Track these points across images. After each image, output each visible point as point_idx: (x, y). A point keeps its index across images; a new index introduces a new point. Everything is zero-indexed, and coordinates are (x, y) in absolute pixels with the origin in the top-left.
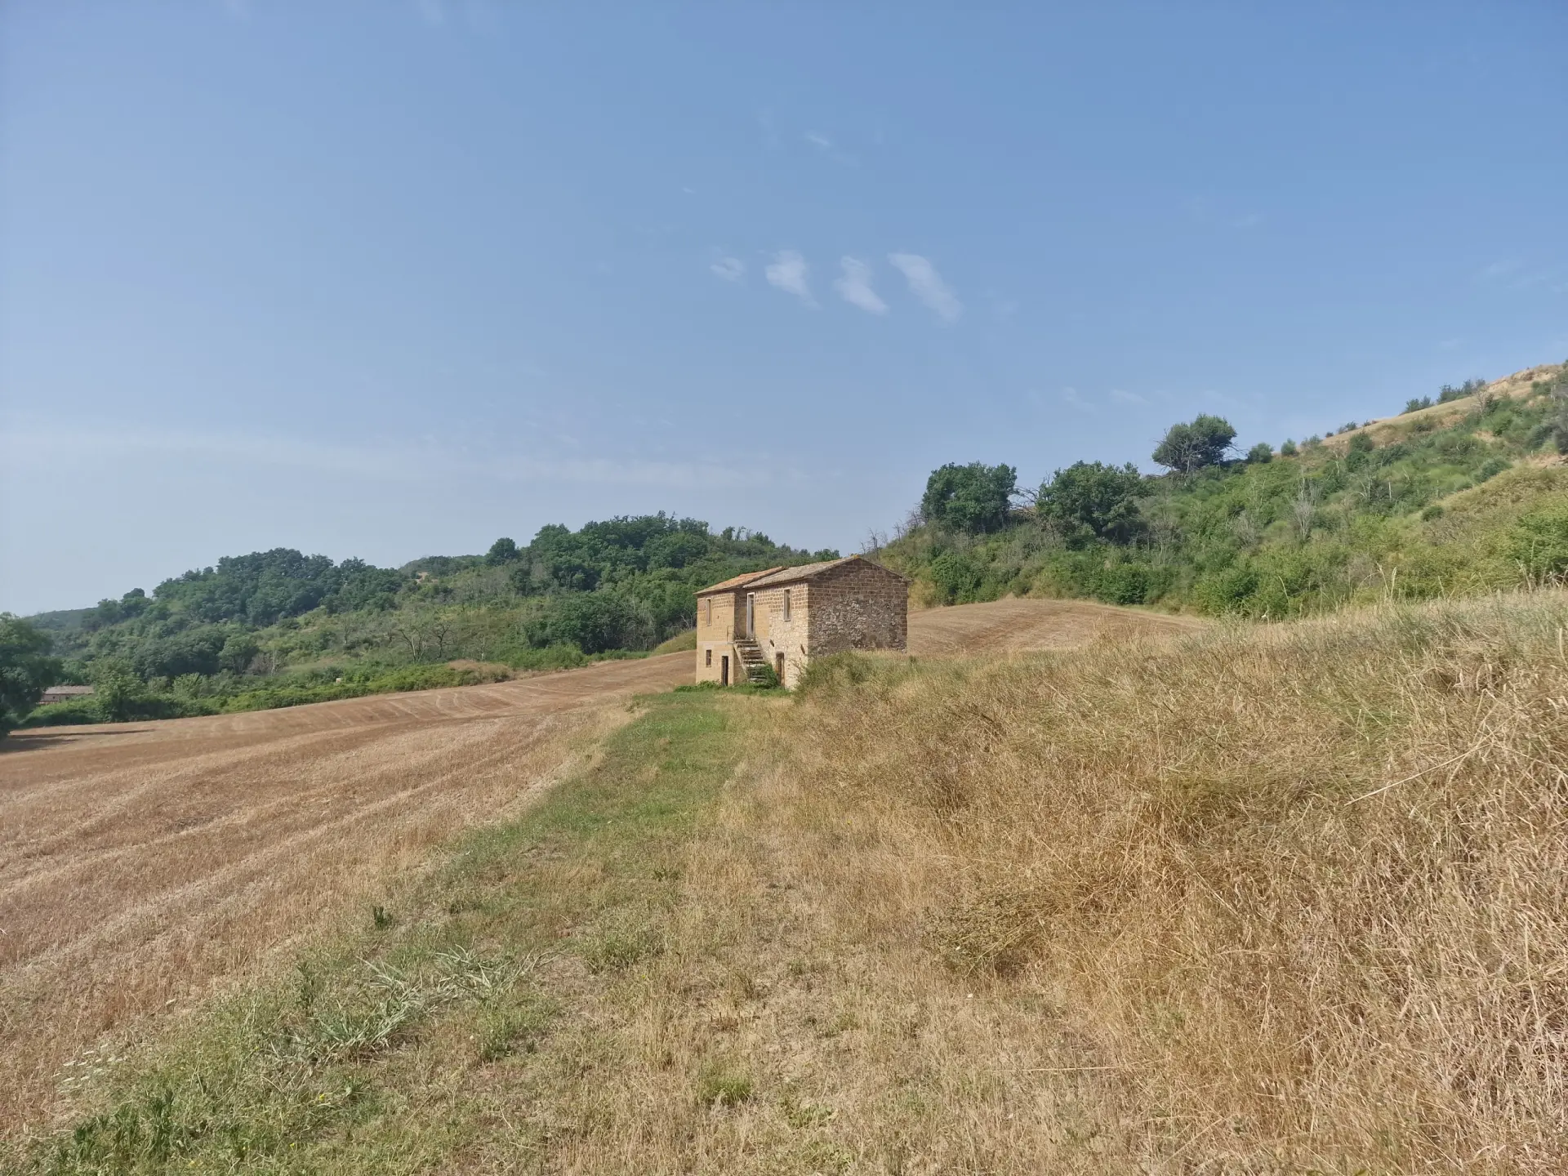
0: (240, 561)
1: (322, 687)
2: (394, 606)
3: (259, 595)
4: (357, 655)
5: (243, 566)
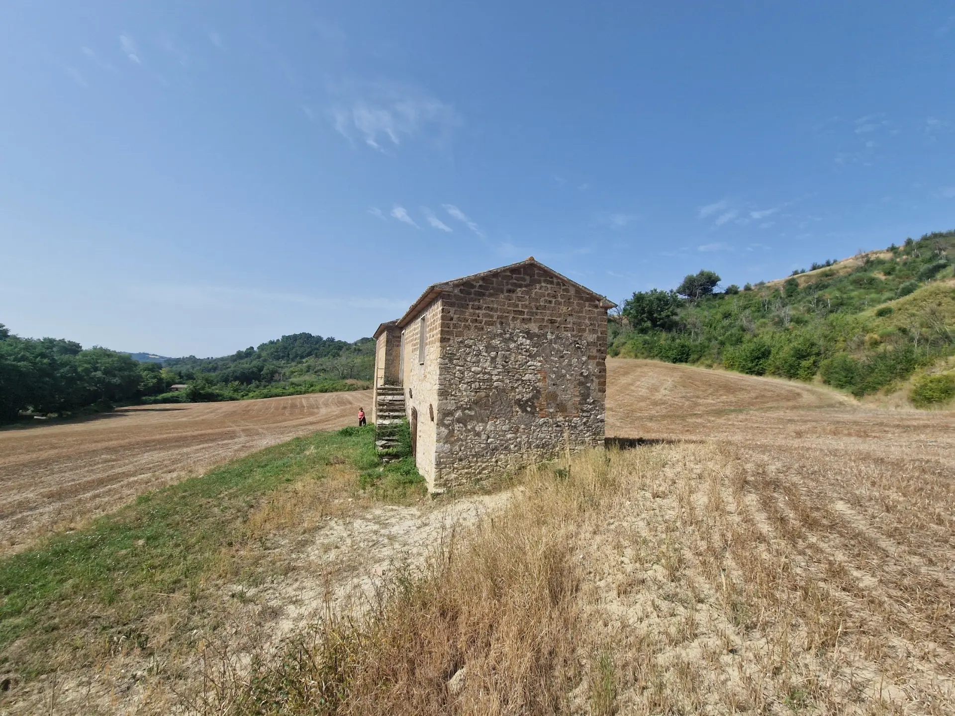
3: (294, 350)
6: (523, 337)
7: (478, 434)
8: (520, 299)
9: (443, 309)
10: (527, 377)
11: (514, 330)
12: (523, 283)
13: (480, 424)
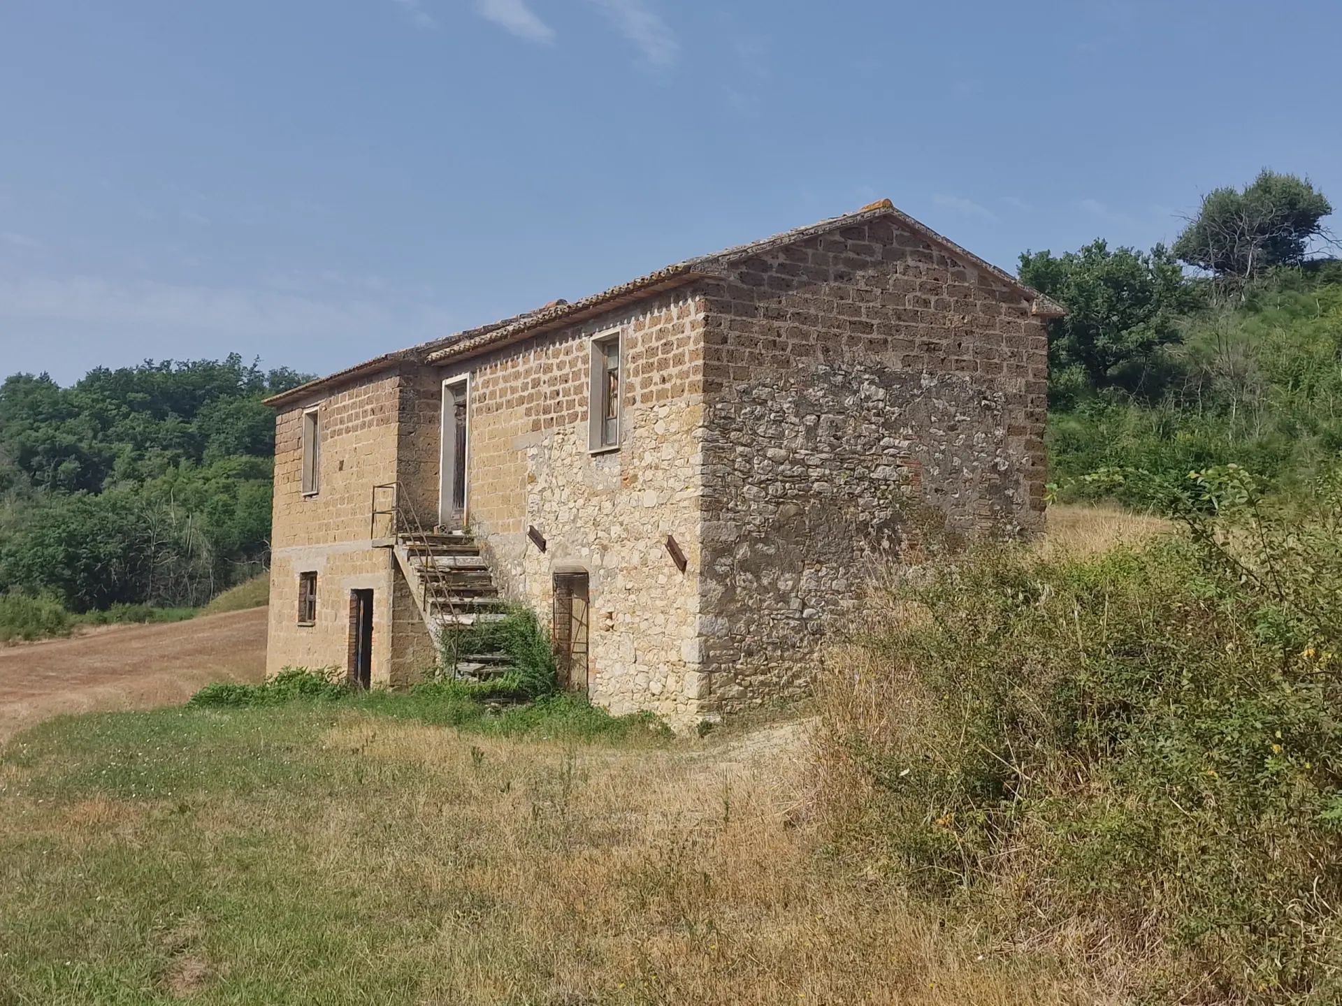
6: (872, 382)
7: (783, 598)
8: (862, 295)
9: (706, 318)
10: (878, 474)
11: (852, 365)
12: (868, 259)
13: (787, 576)
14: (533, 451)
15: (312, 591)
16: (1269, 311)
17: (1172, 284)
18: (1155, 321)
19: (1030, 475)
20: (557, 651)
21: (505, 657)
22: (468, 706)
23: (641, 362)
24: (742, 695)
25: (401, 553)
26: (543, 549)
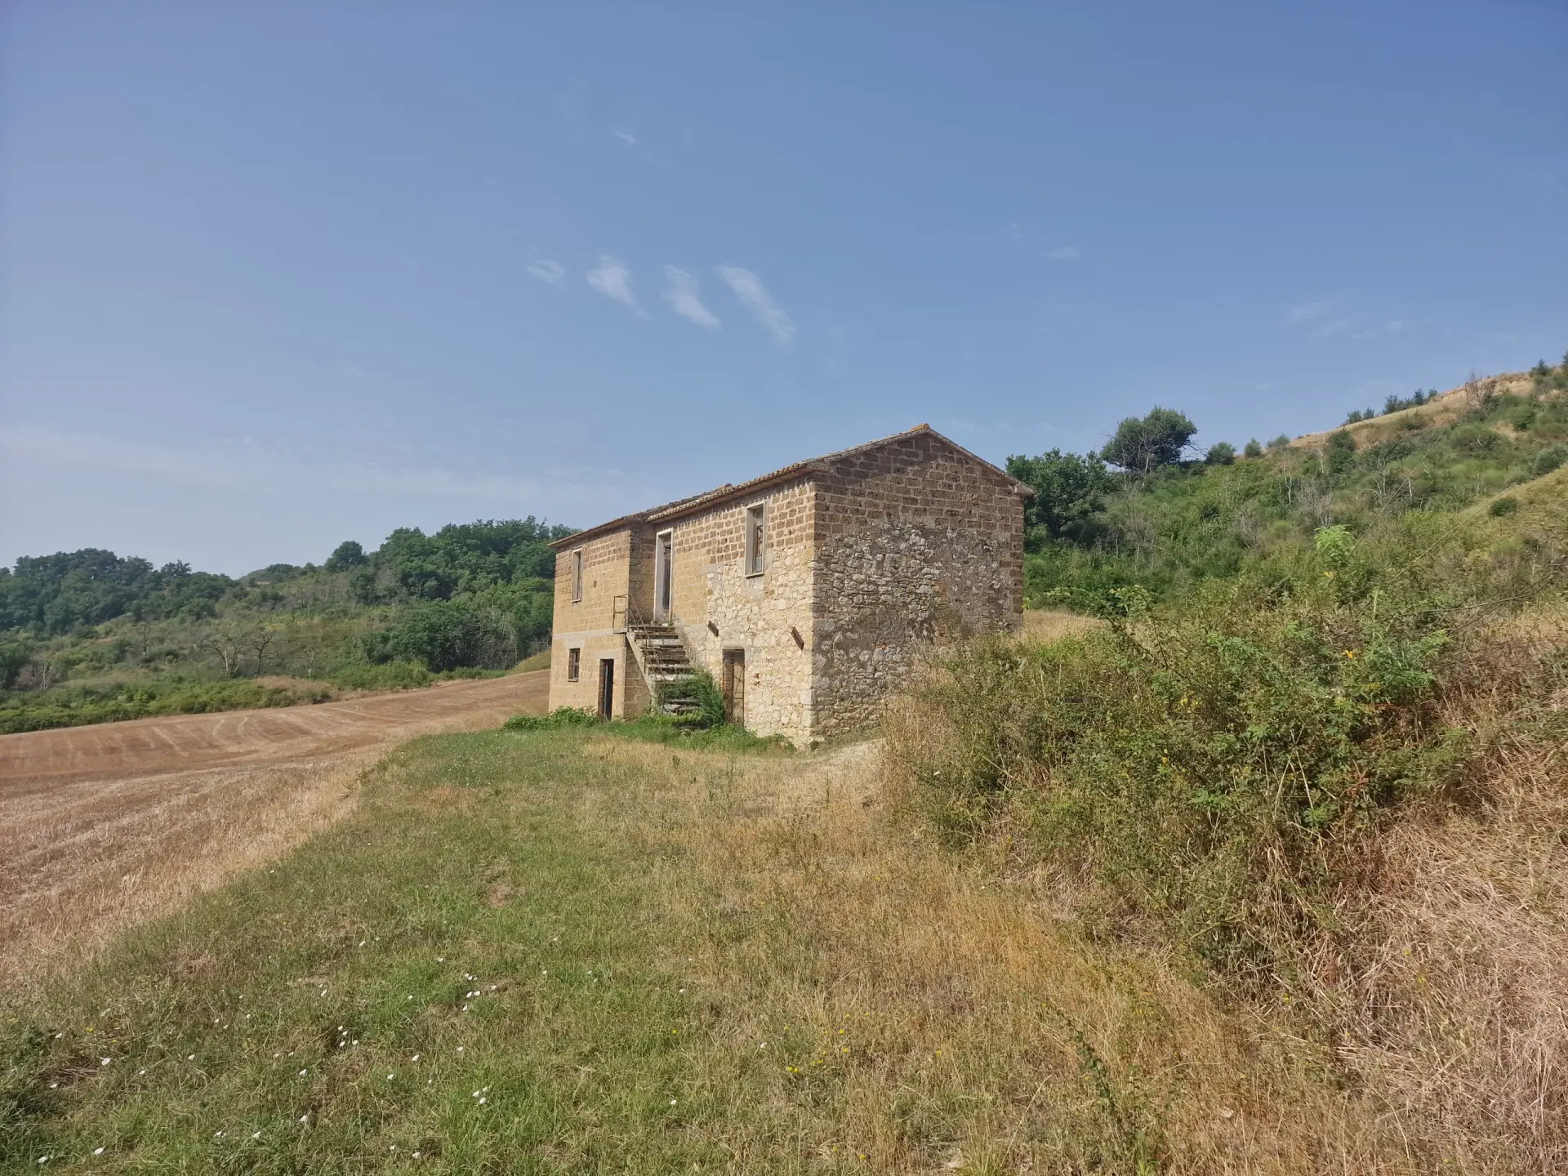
0: (42, 561)
1: (91, 707)
2: (213, 614)
3: (59, 600)
4: (156, 670)
5: (46, 568)
6: (917, 535)
7: (863, 665)
8: (911, 482)
9: (816, 495)
10: (921, 590)
11: (905, 524)
12: (915, 460)
13: (865, 652)
14: (710, 576)
15: (577, 660)
16: (1159, 492)
17: (1099, 475)
18: (1090, 498)
19: (1013, 592)
20: (725, 697)
21: (695, 701)
22: (671, 731)
23: (777, 521)
24: (838, 724)
25: (631, 637)
26: (717, 635)
